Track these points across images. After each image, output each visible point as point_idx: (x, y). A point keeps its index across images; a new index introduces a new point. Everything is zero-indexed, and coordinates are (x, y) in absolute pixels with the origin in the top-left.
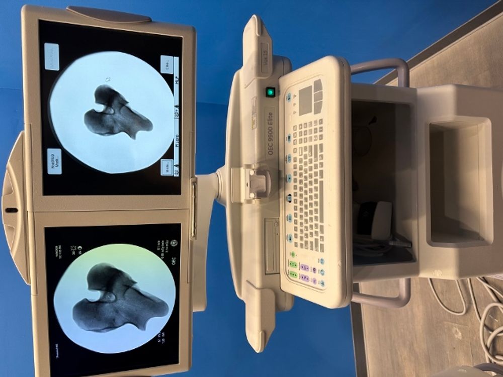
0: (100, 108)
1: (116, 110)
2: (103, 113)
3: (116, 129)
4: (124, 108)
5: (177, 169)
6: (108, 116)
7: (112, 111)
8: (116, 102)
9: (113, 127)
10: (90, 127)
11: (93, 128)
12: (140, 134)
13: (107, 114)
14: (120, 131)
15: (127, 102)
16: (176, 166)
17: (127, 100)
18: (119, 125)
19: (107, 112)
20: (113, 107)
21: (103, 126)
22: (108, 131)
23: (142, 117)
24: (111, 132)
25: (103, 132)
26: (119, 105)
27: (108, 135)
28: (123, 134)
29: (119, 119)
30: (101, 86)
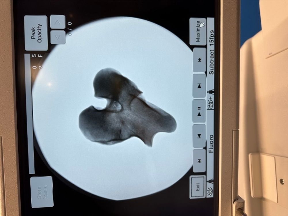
0: (102, 104)
1: (125, 105)
2: (106, 111)
3: (125, 133)
4: (135, 101)
5: (211, 186)
6: (113, 115)
7: (119, 107)
8: (124, 94)
9: (120, 131)
10: (88, 133)
11: (92, 134)
12: (159, 137)
13: (113, 112)
14: (130, 136)
15: (140, 92)
16: (210, 181)
17: (140, 88)
18: (129, 127)
19: (112, 109)
20: (120, 101)
21: (106, 130)
22: (113, 137)
23: (162, 113)
24: (118, 138)
25: (105, 140)
26: (129, 98)
27: (113, 144)
28: (135, 139)
29: (129, 118)
30: (102, 71)
